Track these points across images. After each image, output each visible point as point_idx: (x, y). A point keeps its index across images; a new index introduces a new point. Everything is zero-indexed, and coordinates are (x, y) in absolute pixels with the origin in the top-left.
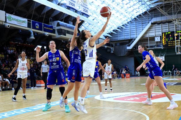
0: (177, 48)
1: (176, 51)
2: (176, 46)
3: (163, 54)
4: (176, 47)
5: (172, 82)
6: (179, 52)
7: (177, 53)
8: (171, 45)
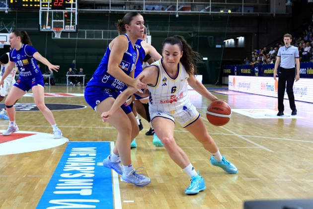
0: (44, 14)
1: (40, 23)
2: (41, 8)
3: (9, 27)
4: (41, 10)
5: (28, 103)
6: (47, 25)
7: (42, 28)
8: (29, 5)
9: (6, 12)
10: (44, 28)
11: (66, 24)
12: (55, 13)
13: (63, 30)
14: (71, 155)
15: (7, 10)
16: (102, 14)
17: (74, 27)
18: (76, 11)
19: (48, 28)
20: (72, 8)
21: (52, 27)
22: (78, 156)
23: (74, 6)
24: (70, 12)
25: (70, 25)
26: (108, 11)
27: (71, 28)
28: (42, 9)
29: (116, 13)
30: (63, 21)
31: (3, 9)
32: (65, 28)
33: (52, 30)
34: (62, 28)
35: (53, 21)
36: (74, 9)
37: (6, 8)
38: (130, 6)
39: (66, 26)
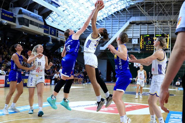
8: (149, 50)
14: (170, 117)
22: (174, 118)
23: (169, 50)
31: (138, 52)
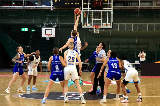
6: (87, 23)
7: (84, 26)
8: (70, 4)
9: (52, 9)
10: (85, 26)
11: (103, 22)
12: (94, 13)
13: (101, 27)
15: (52, 8)
16: (132, 9)
17: (111, 24)
18: (112, 11)
19: (89, 25)
20: (108, 9)
21: (92, 25)
24: (107, 12)
25: (107, 23)
26: (138, 7)
27: (108, 25)
28: (84, 10)
29: (145, 8)
30: (101, 19)
31: (49, 8)
32: (102, 26)
33: (92, 27)
34: (100, 25)
35: (92, 19)
36: (110, 9)
37: (51, 6)
38: (156, 2)
39: (104, 24)
